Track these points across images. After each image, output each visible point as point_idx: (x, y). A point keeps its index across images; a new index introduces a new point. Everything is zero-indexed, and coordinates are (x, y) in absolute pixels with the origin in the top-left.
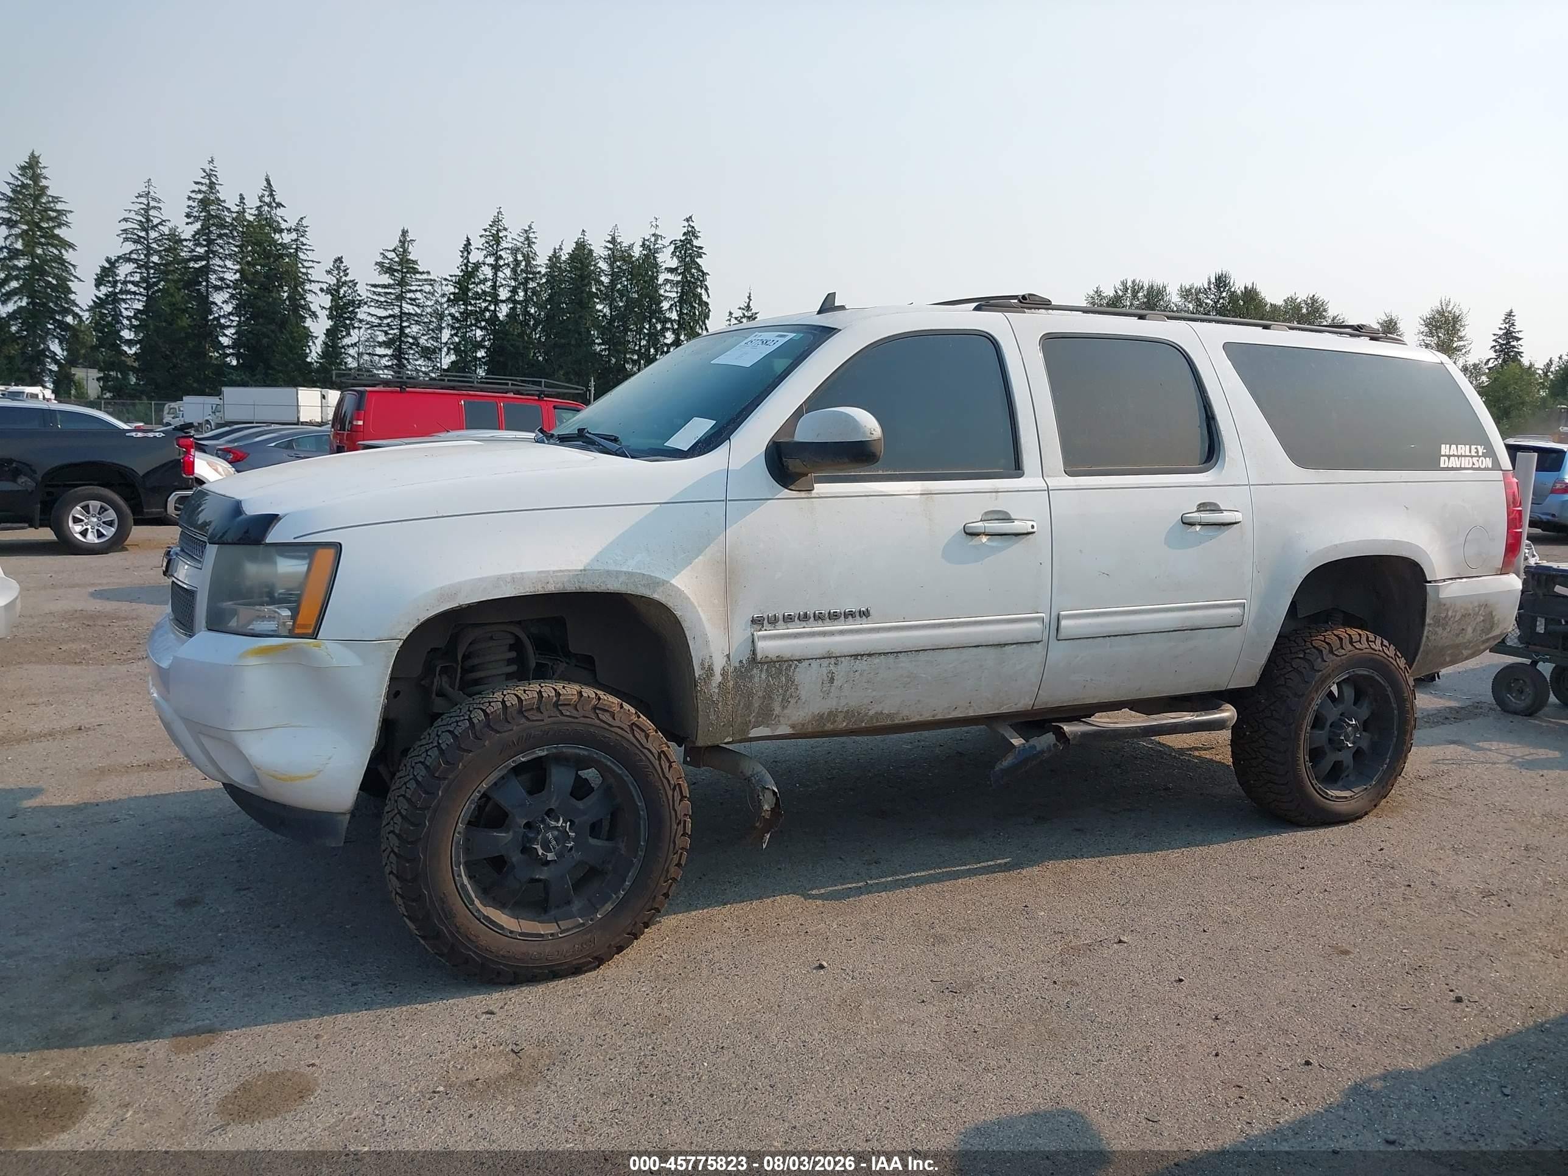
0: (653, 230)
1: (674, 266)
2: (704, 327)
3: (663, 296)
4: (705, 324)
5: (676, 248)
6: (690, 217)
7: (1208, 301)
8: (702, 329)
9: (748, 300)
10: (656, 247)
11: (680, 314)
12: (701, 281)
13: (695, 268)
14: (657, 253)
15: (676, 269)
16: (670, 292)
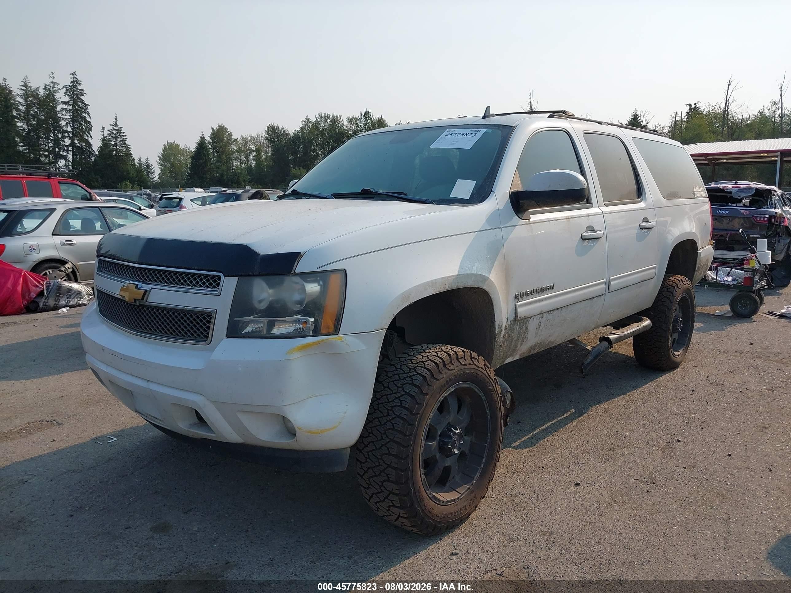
0: (51, 80)
1: (66, 101)
2: (89, 136)
3: (60, 118)
4: (90, 134)
5: (67, 90)
6: (74, 73)
7: (361, 125)
8: (88, 137)
9: (115, 121)
10: (54, 89)
11: (73, 128)
12: (85, 109)
13: (80, 102)
14: (55, 93)
15: (68, 102)
16: (65, 115)
